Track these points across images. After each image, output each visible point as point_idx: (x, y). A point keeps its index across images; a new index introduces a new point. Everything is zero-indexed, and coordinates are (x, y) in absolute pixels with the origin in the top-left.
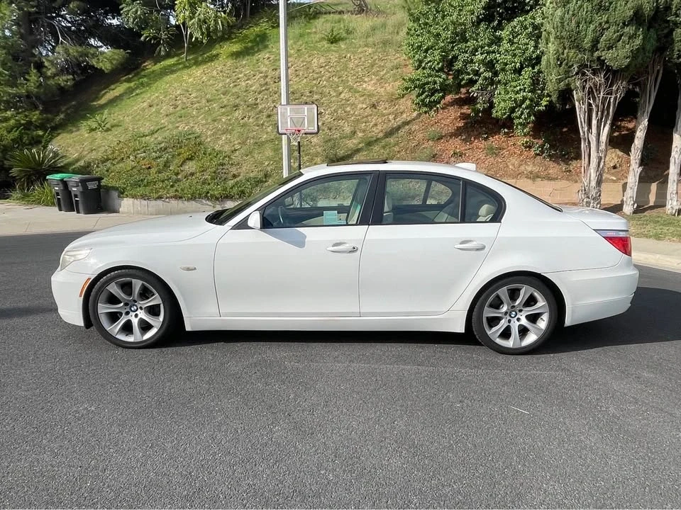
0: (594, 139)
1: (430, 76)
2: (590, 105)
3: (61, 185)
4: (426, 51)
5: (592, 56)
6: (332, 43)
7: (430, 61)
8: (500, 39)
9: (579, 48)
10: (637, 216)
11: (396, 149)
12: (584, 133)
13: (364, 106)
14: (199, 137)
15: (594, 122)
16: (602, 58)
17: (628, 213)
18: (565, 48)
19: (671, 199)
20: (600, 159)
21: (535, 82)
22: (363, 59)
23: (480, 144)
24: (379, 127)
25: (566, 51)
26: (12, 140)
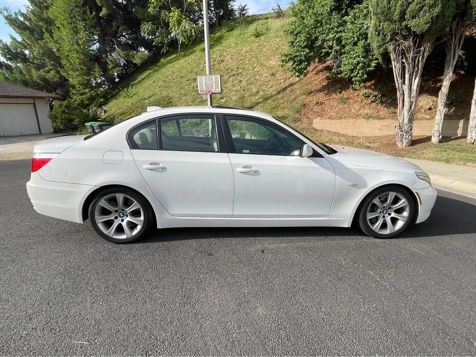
0: (407, 88)
1: (298, 51)
2: (403, 63)
3: (91, 128)
4: (296, 35)
5: (401, 25)
6: (257, 37)
7: (298, 42)
8: (346, 22)
9: (390, 20)
10: (441, 144)
11: (282, 101)
12: (399, 84)
13: (267, 75)
14: (170, 99)
15: (407, 76)
16: (408, 26)
17: (435, 142)
18: (381, 22)
19: (471, 132)
20: (411, 103)
21: (367, 50)
22: (272, 46)
23: (337, 96)
24: (274, 88)
25: (381, 24)
26: (77, 104)
